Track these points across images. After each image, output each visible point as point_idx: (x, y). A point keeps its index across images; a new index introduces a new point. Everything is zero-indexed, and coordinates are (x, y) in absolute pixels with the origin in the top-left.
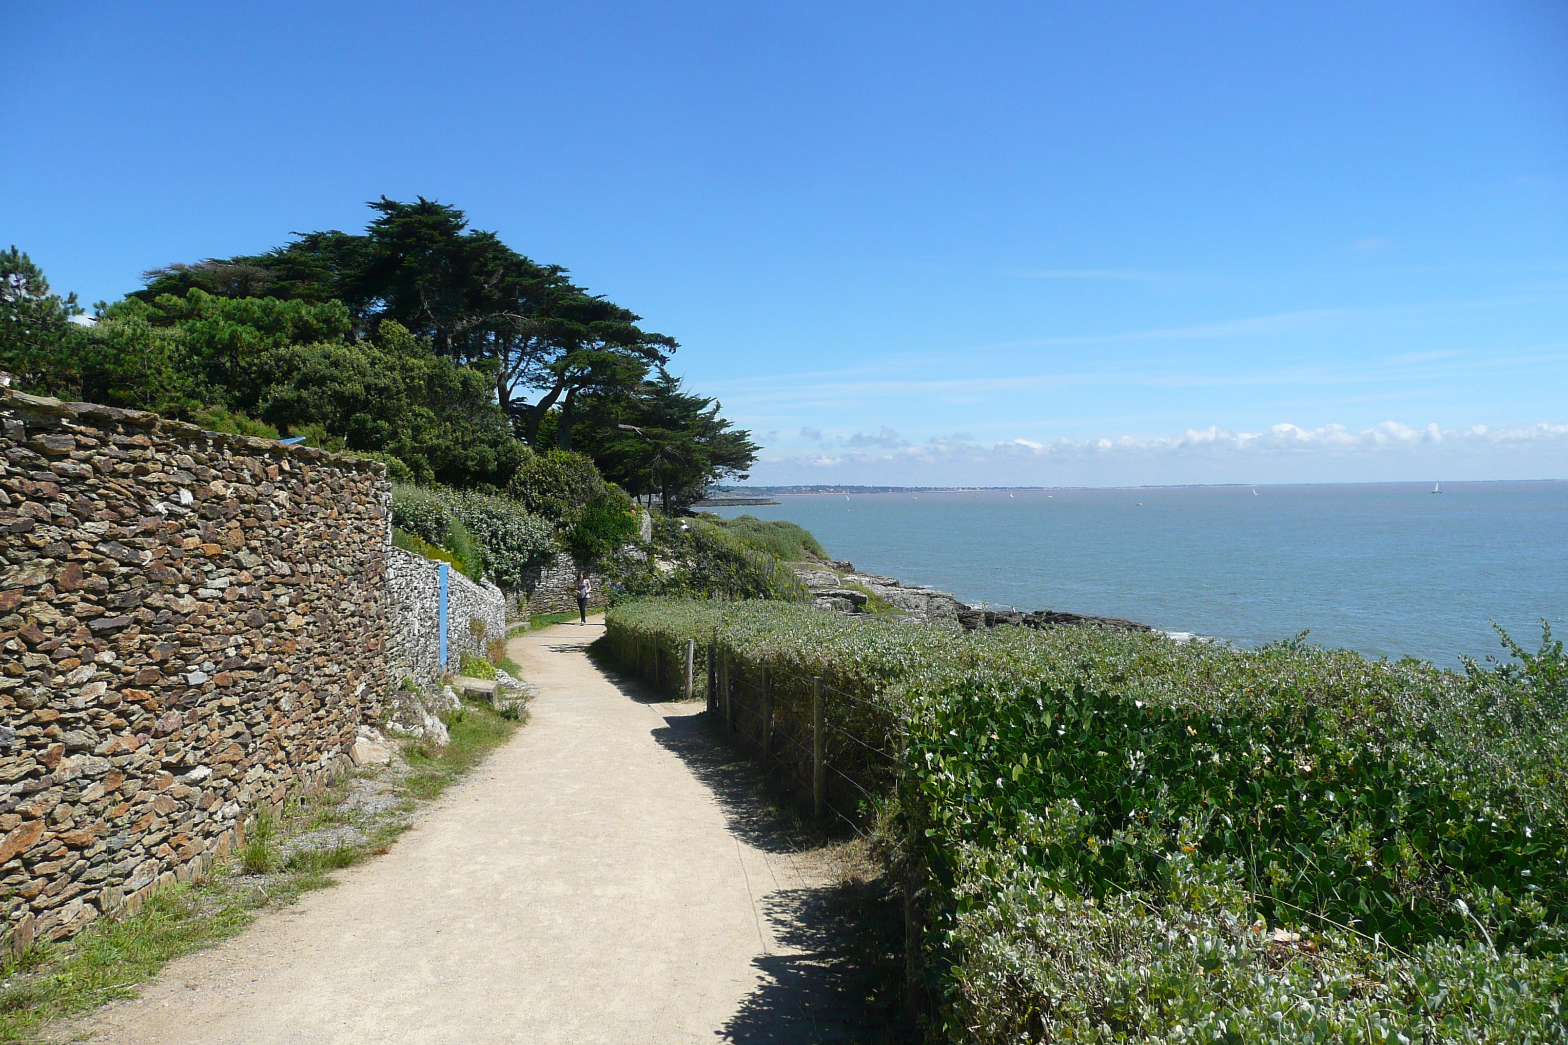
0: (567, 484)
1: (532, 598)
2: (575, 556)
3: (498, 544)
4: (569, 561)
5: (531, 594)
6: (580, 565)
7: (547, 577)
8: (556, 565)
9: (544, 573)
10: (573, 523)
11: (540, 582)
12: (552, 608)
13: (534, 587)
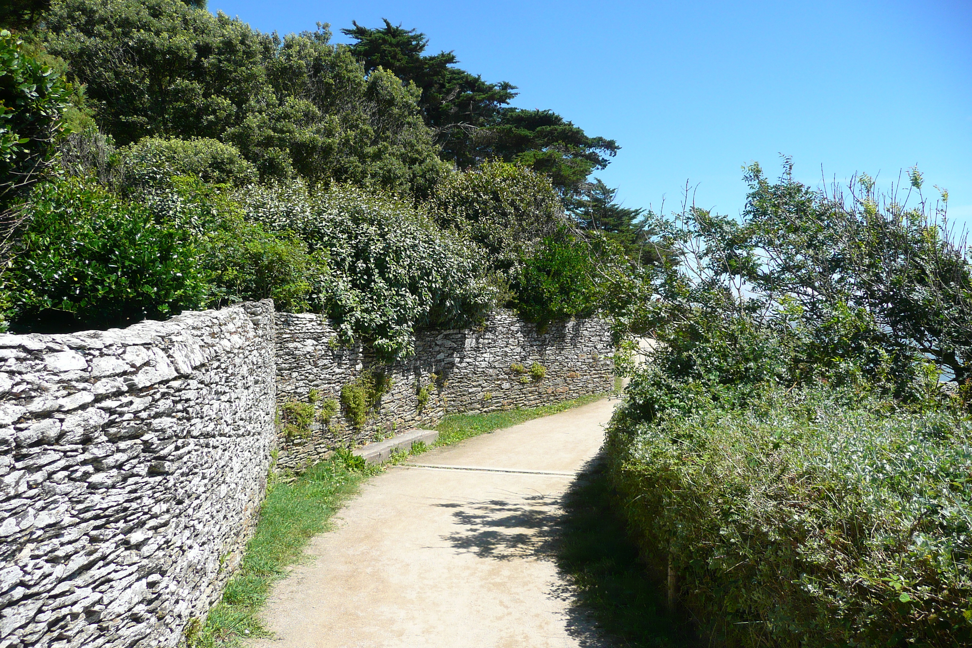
0: (512, 204)
1: (446, 384)
2: (524, 317)
3: (368, 272)
4: (512, 323)
5: (446, 377)
6: (530, 332)
7: (477, 349)
8: (493, 330)
9: (470, 342)
10: (520, 263)
11: (462, 358)
12: (483, 403)
13: (452, 365)
